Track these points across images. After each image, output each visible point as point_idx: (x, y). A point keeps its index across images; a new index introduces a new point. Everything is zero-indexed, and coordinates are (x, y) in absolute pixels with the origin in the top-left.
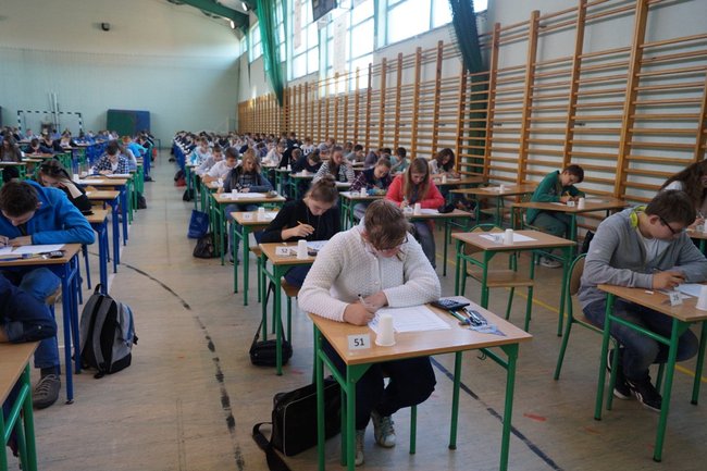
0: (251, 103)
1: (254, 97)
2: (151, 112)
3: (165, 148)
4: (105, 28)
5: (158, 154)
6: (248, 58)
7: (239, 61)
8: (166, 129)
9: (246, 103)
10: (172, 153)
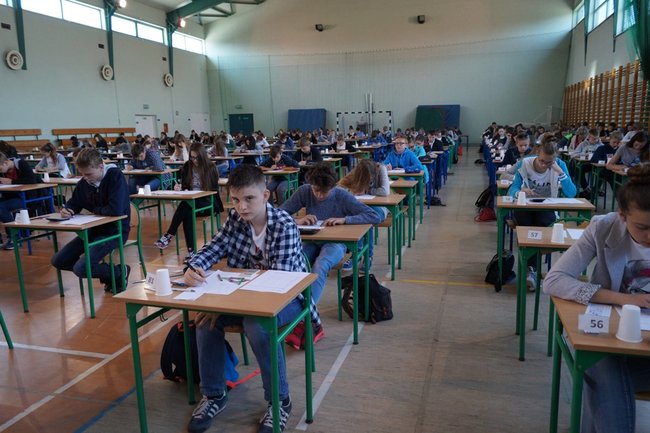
0: (587, 85)
1: (593, 75)
2: (461, 105)
3: (474, 145)
4: (420, 20)
5: (464, 153)
6: (586, 28)
7: (570, 35)
8: (475, 124)
9: (580, 86)
10: (481, 151)
